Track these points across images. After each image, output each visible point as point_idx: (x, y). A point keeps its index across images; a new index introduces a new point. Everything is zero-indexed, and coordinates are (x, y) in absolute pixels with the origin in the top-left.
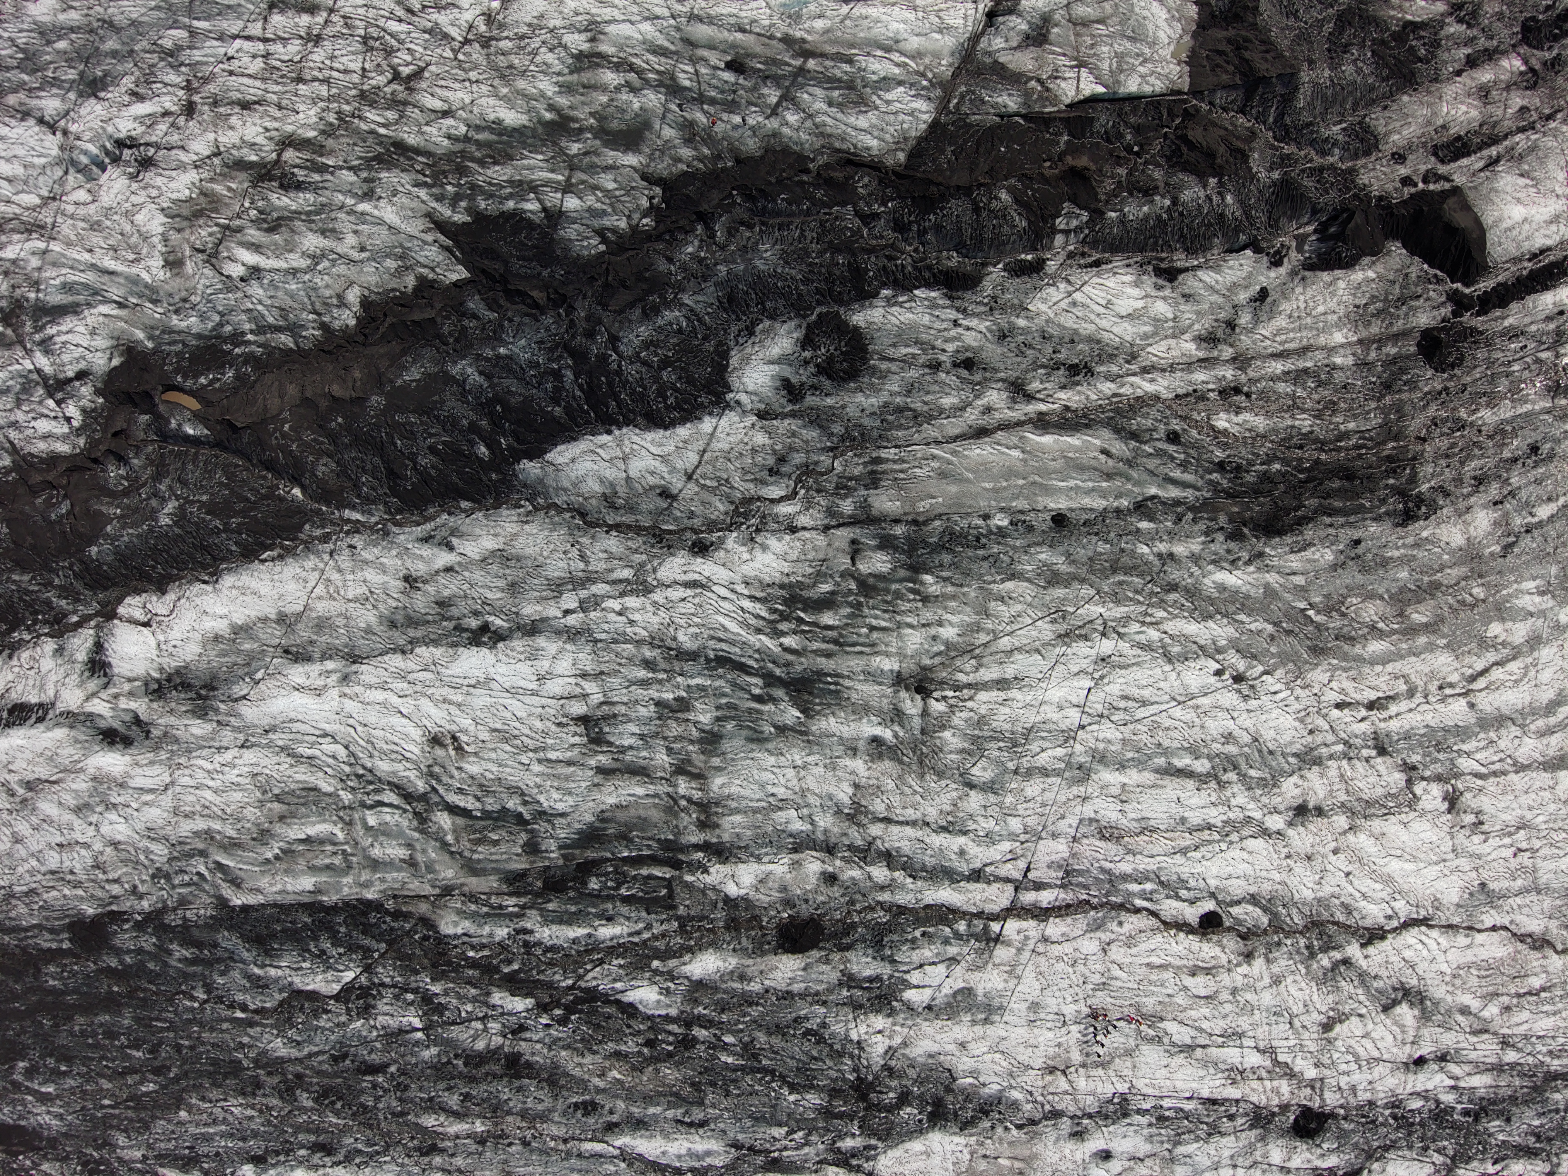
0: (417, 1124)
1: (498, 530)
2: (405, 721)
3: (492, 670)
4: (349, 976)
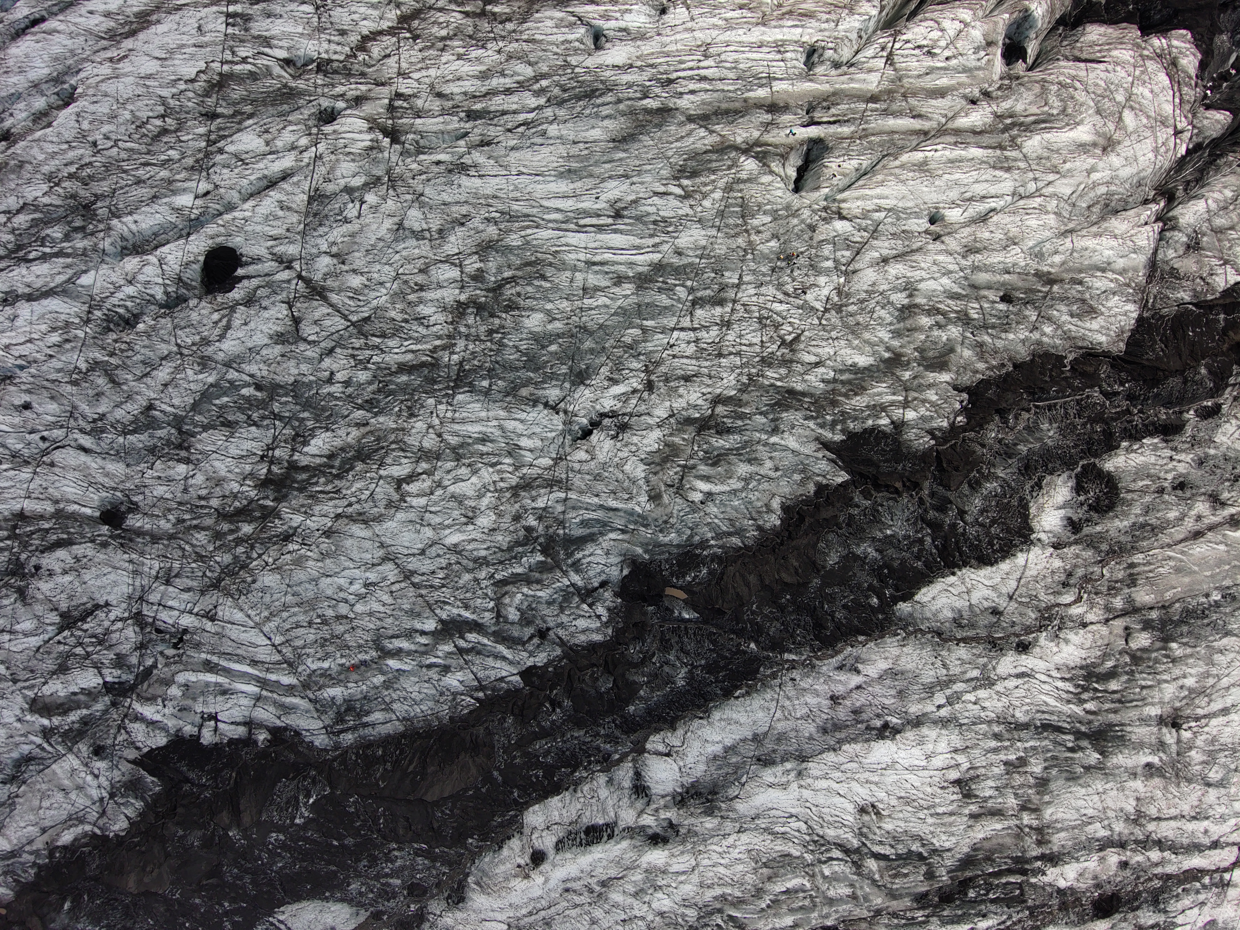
1: (887, 654)
2: (842, 799)
3: (895, 756)
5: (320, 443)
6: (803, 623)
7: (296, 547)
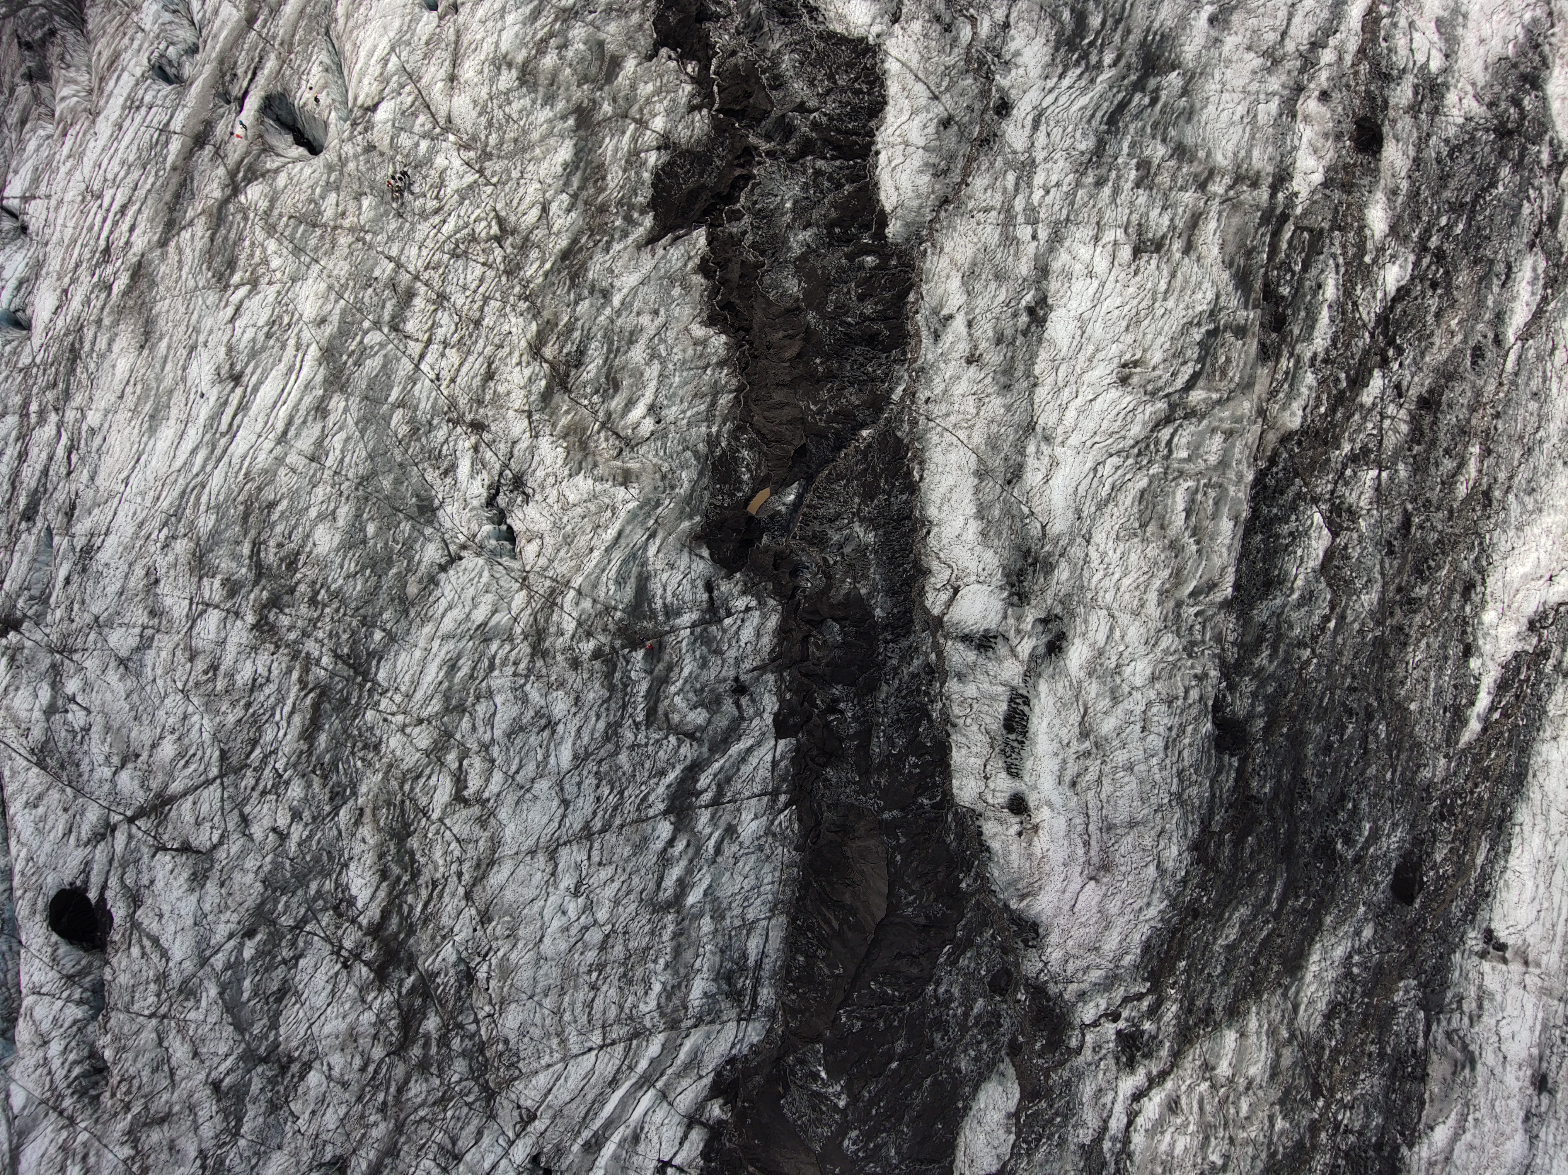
0: (1463, 502)
1: (943, 274)
2: (1100, 399)
3: (1072, 313)
4: (1318, 517)
5: (359, 882)
6: (861, 359)
7: (485, 967)
